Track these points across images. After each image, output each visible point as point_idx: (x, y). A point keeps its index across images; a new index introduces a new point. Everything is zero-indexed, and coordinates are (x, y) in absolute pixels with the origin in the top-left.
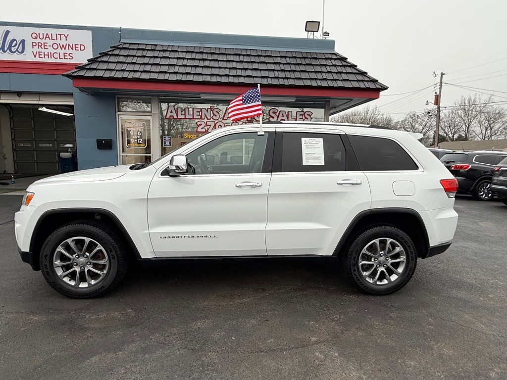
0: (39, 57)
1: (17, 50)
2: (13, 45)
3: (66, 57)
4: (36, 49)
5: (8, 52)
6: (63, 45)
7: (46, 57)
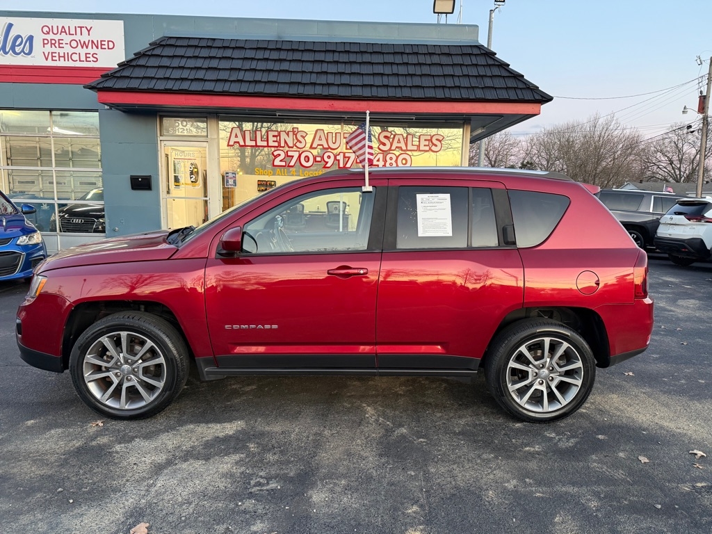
0: (53, 60)
1: (23, 51)
2: (17, 43)
3: (88, 59)
4: (48, 49)
5: (11, 54)
6: (84, 42)
7: (62, 59)
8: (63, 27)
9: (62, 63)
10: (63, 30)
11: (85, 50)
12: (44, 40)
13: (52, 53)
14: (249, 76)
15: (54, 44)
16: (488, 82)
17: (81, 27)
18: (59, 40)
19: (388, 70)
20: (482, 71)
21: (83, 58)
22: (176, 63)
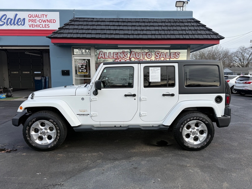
0: (32, 27)
1: (21, 24)
2: (19, 21)
3: (46, 27)
4: (31, 23)
5: (17, 25)
6: (44, 20)
7: (36, 27)
8: (36, 15)
9: (36, 28)
10: (36, 16)
11: (45, 23)
12: (29, 20)
13: (32, 25)
14: (108, 32)
15: (33, 21)
16: (199, 32)
17: (43, 15)
18: (35, 20)
19: (160, 28)
20: (196, 28)
21: (44, 26)
22: (80, 27)
